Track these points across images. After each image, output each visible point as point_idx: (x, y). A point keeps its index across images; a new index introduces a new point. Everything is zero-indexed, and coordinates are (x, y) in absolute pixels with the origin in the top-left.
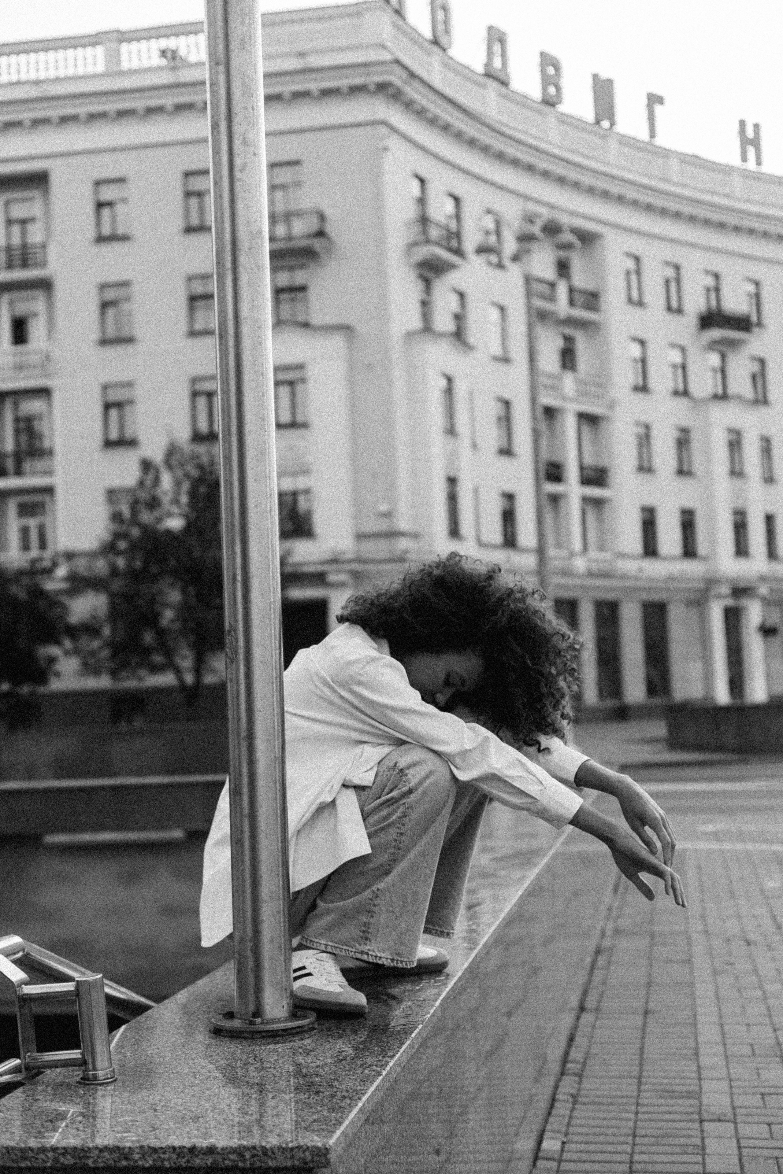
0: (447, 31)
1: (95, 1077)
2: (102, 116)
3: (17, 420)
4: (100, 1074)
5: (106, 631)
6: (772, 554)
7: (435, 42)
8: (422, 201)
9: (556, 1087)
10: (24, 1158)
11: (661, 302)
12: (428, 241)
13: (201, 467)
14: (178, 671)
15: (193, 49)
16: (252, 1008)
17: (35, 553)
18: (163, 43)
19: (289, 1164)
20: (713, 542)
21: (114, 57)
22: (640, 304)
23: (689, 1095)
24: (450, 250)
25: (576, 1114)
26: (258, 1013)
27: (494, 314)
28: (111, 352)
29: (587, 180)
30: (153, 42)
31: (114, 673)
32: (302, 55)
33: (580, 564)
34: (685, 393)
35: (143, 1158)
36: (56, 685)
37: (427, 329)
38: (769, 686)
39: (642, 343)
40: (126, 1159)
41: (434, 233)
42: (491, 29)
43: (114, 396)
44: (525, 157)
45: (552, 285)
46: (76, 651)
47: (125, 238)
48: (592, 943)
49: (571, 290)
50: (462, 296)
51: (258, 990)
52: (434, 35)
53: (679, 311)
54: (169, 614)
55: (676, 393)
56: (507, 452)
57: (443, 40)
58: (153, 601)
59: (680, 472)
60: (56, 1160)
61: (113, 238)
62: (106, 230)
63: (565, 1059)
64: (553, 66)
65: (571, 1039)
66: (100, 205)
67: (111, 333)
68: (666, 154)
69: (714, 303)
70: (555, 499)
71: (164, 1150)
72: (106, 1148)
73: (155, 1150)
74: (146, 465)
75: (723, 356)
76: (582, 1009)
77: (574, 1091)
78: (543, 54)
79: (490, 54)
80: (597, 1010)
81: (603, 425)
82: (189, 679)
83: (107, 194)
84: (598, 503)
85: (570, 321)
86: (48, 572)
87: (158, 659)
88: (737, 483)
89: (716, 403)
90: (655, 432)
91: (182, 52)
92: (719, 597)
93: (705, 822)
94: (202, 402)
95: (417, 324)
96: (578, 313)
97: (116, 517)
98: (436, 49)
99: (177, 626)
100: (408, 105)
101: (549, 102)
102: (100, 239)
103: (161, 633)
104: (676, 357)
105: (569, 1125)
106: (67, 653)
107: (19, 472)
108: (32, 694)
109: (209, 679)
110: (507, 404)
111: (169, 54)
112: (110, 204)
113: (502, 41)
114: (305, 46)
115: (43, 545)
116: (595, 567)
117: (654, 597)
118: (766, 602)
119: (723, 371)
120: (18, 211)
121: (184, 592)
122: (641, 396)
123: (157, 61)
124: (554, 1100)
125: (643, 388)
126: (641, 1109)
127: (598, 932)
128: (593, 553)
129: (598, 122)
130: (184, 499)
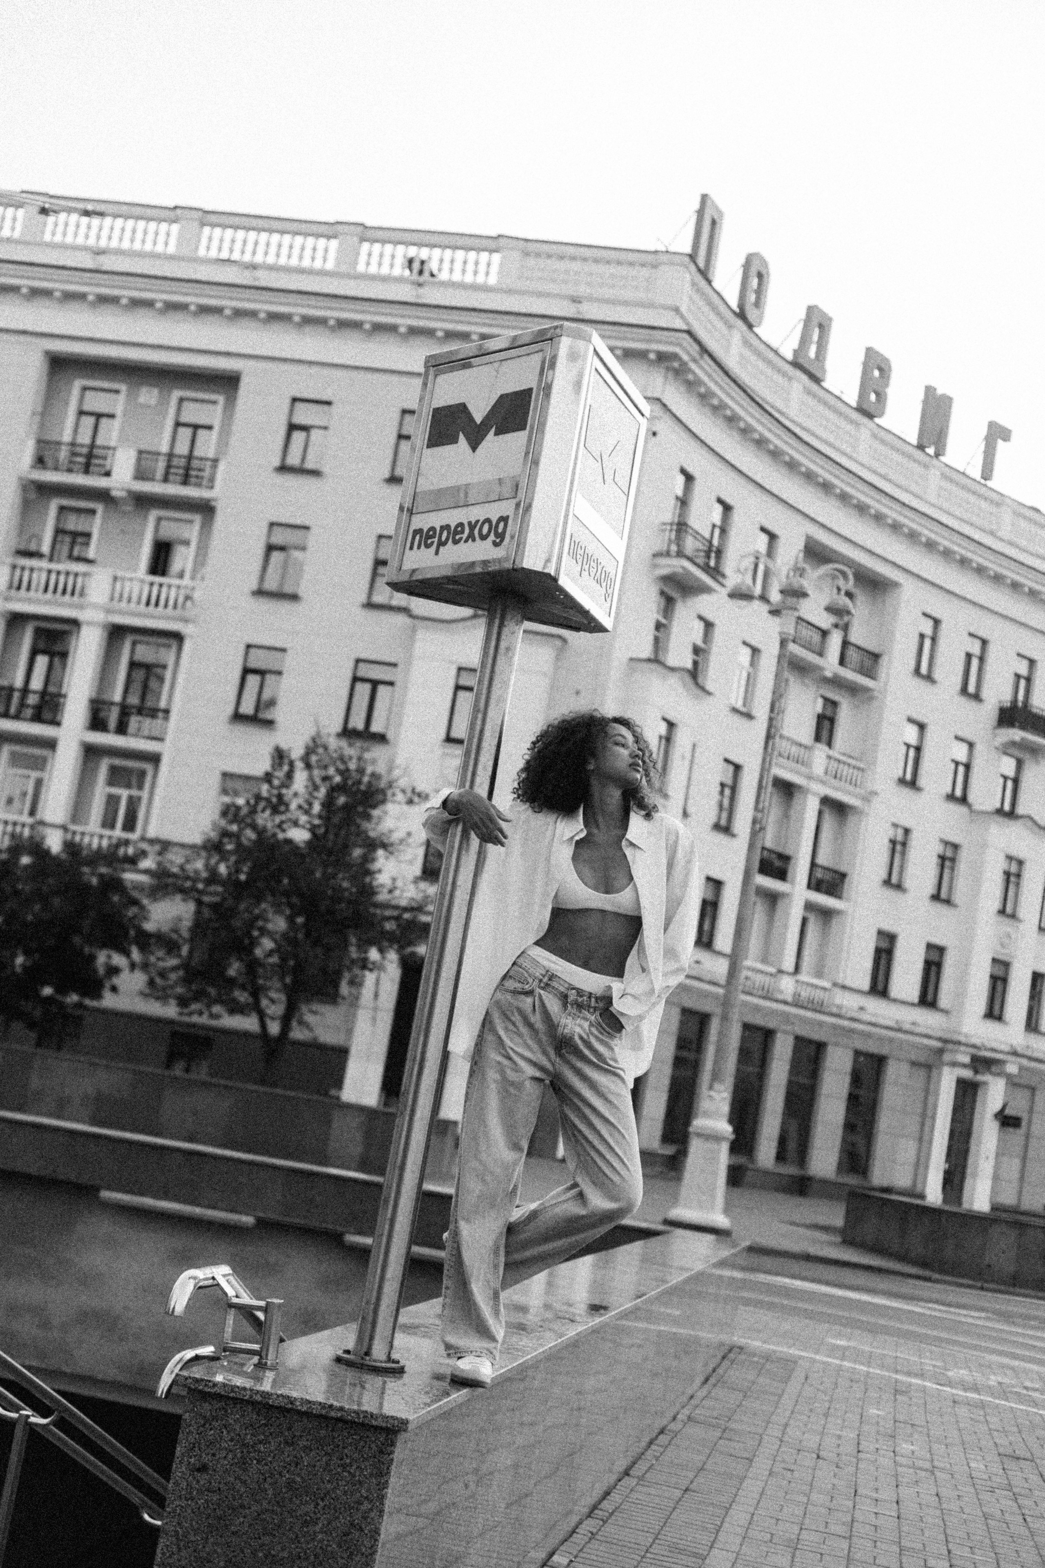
0: (758, 304)
1: (266, 1364)
2: (321, 322)
3: (133, 665)
4: (269, 1363)
5: (185, 950)
6: (1031, 1025)
7: (742, 315)
8: (683, 502)
9: (580, 1522)
10: (232, 1391)
11: (957, 680)
12: (680, 554)
13: (344, 773)
14: (262, 1017)
15: (446, 266)
16: (365, 1350)
17: (118, 833)
18: (412, 251)
19: (384, 1425)
20: (960, 995)
21: (349, 256)
22: (929, 678)
23: (695, 1555)
24: (706, 568)
25: (589, 1545)
26: (367, 1353)
27: (745, 655)
28: (266, 605)
29: (893, 514)
30: (401, 249)
31: (183, 1002)
32: (576, 300)
33: (787, 986)
34: (963, 800)
35: (302, 1405)
36: (109, 1001)
37: (656, 660)
38: (994, 1191)
39: (922, 727)
40: (292, 1403)
41: (690, 544)
42: (811, 310)
43: (258, 660)
44: (824, 473)
45: (824, 633)
46: (145, 966)
47: (315, 473)
48: (659, 1423)
49: (845, 644)
50: (709, 626)
51: (372, 1338)
52: (741, 306)
53: (977, 697)
54: (267, 944)
55: (951, 797)
56: (724, 828)
57: (751, 314)
58: (250, 924)
59: (936, 897)
60: (251, 1397)
61: (301, 471)
62: (293, 459)
63: (595, 1507)
64: (880, 369)
65: (607, 1494)
66: (292, 428)
67: (271, 584)
68: (999, 500)
69: (1021, 697)
70: (772, 899)
71: (314, 1403)
72: (282, 1395)
73: (310, 1402)
74: (279, 756)
75: (1020, 764)
76: (626, 1473)
77: (595, 1531)
78: (869, 352)
79: (804, 340)
80: (641, 1478)
81: (852, 819)
82: (274, 1028)
83: (303, 415)
84: (826, 914)
85: (836, 682)
86: (132, 861)
87: (242, 997)
88: (1006, 926)
89: (1000, 819)
90: (915, 841)
91: (434, 266)
92: (954, 1064)
93: (839, 1335)
94: (364, 690)
95: (646, 651)
96: (849, 674)
97: (229, 812)
98: (739, 323)
99: (274, 959)
100: (692, 385)
101: (866, 412)
102: (283, 468)
103: (252, 966)
104: (960, 753)
105: (581, 1550)
106: (133, 966)
107: (122, 729)
108: (79, 1005)
109: (297, 1034)
110: (738, 768)
111: (416, 266)
112: (305, 428)
113: (824, 327)
114: (583, 290)
115: (130, 824)
116: (805, 993)
117: (872, 1047)
118: (1013, 1083)
119: (1016, 781)
120: (193, 413)
121: (291, 920)
122: (906, 791)
123: (399, 270)
124: (574, 1532)
125: (911, 783)
126: (648, 1555)
127: (669, 1415)
128: (803, 977)
129: (921, 447)
130: (317, 808)
